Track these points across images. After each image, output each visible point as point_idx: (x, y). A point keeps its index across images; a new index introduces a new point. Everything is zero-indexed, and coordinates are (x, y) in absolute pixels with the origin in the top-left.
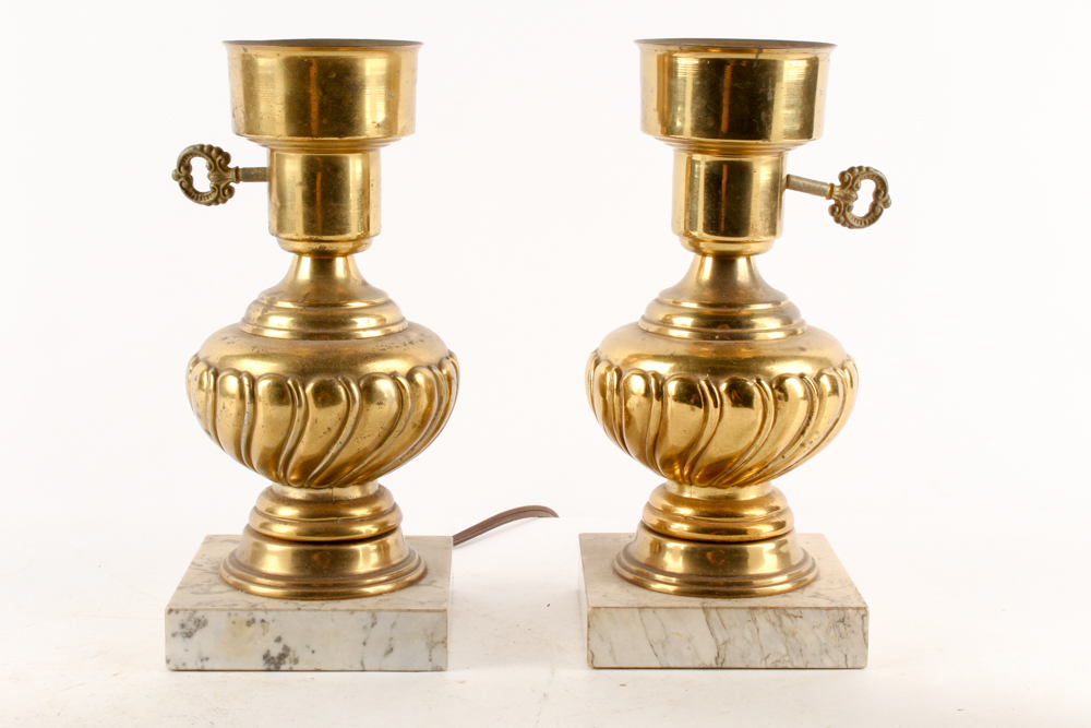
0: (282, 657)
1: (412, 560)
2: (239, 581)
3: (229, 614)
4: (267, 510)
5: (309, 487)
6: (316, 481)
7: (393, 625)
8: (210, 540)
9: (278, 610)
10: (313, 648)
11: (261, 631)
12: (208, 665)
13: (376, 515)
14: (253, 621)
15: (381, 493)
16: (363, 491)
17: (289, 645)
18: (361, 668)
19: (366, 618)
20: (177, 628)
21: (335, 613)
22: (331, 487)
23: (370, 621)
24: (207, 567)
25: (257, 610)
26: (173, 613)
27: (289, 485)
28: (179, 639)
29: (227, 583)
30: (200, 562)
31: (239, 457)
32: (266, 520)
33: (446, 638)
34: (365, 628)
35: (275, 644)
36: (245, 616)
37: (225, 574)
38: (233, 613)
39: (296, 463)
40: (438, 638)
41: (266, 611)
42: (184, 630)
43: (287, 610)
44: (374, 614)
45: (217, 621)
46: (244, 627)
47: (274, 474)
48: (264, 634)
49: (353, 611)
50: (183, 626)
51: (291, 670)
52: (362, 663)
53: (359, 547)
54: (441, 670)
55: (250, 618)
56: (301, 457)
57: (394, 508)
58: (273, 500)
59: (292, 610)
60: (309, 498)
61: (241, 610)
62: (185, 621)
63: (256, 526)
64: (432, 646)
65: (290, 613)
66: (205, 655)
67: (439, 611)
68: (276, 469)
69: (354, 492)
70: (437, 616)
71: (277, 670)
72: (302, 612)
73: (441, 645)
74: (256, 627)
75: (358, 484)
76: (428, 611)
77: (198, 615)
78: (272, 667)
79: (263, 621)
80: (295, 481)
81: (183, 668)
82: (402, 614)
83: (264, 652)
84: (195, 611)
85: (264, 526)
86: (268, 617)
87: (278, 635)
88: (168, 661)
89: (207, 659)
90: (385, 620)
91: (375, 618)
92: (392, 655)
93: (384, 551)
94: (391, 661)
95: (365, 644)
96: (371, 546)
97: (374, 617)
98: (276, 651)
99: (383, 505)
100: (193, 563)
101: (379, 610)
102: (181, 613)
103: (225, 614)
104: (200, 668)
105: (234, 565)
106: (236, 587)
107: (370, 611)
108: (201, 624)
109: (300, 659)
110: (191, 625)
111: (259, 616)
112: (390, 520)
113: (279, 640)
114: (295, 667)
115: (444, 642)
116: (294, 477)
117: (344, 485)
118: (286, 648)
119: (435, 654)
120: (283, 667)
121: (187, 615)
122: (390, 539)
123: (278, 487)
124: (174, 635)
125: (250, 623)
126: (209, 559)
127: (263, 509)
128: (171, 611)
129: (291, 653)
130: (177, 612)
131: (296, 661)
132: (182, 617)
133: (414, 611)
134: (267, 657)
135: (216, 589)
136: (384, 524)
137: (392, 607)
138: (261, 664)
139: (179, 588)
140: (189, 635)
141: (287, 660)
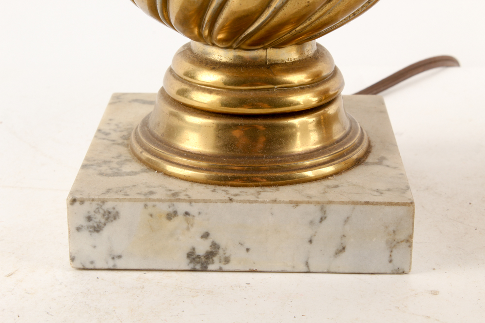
0: (210, 255)
1: (355, 133)
2: (154, 158)
3: (146, 206)
4: (186, 74)
5: (239, 48)
6: (249, 42)
7: (347, 220)
8: (118, 99)
9: (205, 201)
10: (247, 245)
11: (185, 225)
12: (120, 264)
13: (317, 81)
14: (175, 213)
15: (320, 55)
16: (301, 52)
17: (218, 241)
18: (305, 269)
19: (314, 212)
20: (83, 222)
21: (276, 206)
22: (265, 48)
23: (318, 215)
24: (115, 136)
25: (179, 200)
26: (77, 204)
27: (213, 45)
28: (85, 234)
29: (140, 160)
30: (106, 129)
31: (153, 11)
32: (186, 87)
33: (411, 236)
34: (311, 223)
35: (202, 241)
36: (165, 208)
37: (138, 149)
38: (150, 204)
39: (227, 19)
40: (401, 236)
41: (191, 202)
42: (91, 224)
43: (216, 202)
44: (323, 206)
45: (131, 213)
46: (164, 220)
47: (196, 31)
48: (188, 229)
49: (297, 204)
50: (89, 219)
51: (221, 270)
52: (307, 264)
53: (296, 121)
54: (403, 273)
55: (171, 210)
56: (233, 13)
57: (335, 73)
58: (193, 62)
59: (223, 202)
60: (238, 62)
61: (160, 200)
62: (92, 214)
63: (172, 93)
64: (393, 245)
65: (220, 205)
66: (118, 252)
67: (404, 204)
68: (200, 26)
69: (290, 54)
70: (401, 211)
71: (204, 269)
72: (234, 204)
73: (404, 245)
74: (179, 221)
75: (297, 44)
76: (390, 204)
77: (108, 206)
78: (198, 267)
79: (187, 214)
80: (222, 41)
81: (91, 266)
82: (358, 207)
83: (188, 250)
84: (104, 202)
85: (182, 92)
86: (193, 209)
87: (205, 230)
88: (73, 259)
89: (120, 257)
90: (336, 214)
91: (325, 212)
92: (344, 255)
93: (324, 125)
94: (344, 261)
95: (311, 241)
96: (310, 120)
97: (323, 210)
98: (202, 248)
99: (323, 69)
100: (99, 130)
101: (330, 202)
102: (87, 204)
103: (141, 205)
104: (111, 266)
105: (147, 138)
106: (152, 167)
107: (318, 203)
108: (111, 216)
109: (232, 258)
110: (99, 218)
111: (182, 207)
112: (331, 86)
113: (206, 236)
114: (225, 267)
115: (409, 241)
116: (221, 36)
117: (280, 45)
118: (215, 246)
119: (397, 255)
120: (210, 267)
121: (94, 206)
122: (331, 110)
123: (198, 47)
124: (78, 229)
125: (171, 216)
126: (117, 125)
127: (180, 72)
128: (74, 201)
129: (221, 252)
130: (82, 202)
131: (227, 261)
132: (88, 208)
133: (373, 204)
134: (192, 256)
135: (127, 168)
136: (326, 92)
137: (344, 199)
138: (185, 263)
139: (84, 166)
140: (97, 229)
141: (216, 259)
